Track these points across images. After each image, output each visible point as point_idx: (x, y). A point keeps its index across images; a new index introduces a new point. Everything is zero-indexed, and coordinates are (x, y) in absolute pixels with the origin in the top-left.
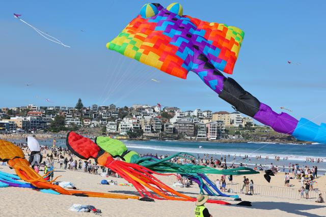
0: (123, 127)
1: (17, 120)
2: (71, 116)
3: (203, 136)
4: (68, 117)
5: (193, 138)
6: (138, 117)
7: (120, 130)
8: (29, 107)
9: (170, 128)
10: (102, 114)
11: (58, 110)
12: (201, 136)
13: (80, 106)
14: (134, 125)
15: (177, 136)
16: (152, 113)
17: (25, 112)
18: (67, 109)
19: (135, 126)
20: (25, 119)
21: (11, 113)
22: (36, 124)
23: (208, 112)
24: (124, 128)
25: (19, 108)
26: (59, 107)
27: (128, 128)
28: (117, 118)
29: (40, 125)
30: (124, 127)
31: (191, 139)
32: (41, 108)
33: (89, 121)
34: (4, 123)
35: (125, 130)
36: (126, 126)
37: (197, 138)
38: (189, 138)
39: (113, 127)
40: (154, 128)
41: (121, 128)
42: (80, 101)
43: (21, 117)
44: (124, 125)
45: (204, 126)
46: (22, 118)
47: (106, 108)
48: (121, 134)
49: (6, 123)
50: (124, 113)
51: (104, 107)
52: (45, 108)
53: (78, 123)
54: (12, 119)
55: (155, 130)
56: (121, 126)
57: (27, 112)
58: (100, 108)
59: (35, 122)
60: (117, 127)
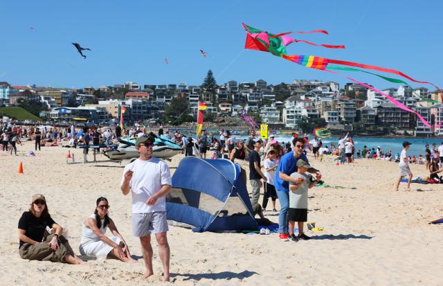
0: (290, 114)
1: (111, 106)
2: (197, 99)
3: (426, 130)
4: (192, 101)
5: (410, 132)
6: (310, 98)
7: (286, 119)
8: (127, 86)
9: (370, 116)
10: (248, 95)
11: (174, 89)
12: (422, 130)
13: (210, 82)
14: (308, 111)
15: (382, 129)
16: (328, 92)
17: (121, 92)
18: (187, 88)
19: (312, 113)
20: (124, 103)
21: (99, 95)
22: (142, 111)
23: (421, 90)
24: (292, 117)
25: (110, 88)
26: (174, 86)
27: (300, 116)
28: (275, 101)
29: (148, 113)
30: (294, 114)
31: (406, 134)
32: (146, 87)
33: (228, 106)
34: (88, 111)
35: (294, 119)
36: (296, 112)
37: (415, 132)
38: (402, 132)
39: (273, 116)
40: (342, 116)
41: (288, 117)
42: (210, 73)
43: (116, 100)
44: (292, 112)
45: (427, 112)
46: (117, 102)
47: (251, 86)
48: (288, 125)
49: (93, 111)
50: (283, 93)
51: (247, 84)
52: (153, 87)
53: (210, 110)
54: (102, 103)
55: (343, 119)
56: (288, 112)
57: (125, 94)
58: (241, 86)
59: (140, 108)
60: (281, 114)
